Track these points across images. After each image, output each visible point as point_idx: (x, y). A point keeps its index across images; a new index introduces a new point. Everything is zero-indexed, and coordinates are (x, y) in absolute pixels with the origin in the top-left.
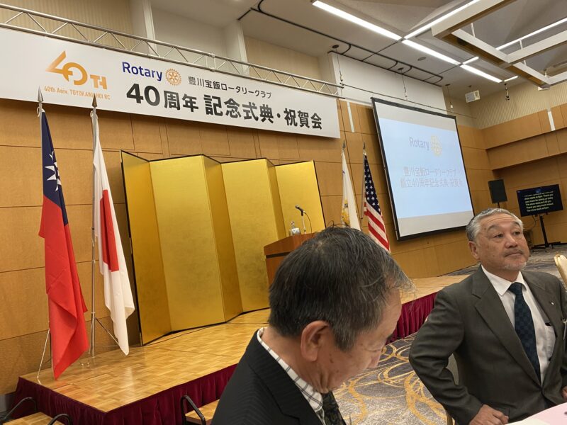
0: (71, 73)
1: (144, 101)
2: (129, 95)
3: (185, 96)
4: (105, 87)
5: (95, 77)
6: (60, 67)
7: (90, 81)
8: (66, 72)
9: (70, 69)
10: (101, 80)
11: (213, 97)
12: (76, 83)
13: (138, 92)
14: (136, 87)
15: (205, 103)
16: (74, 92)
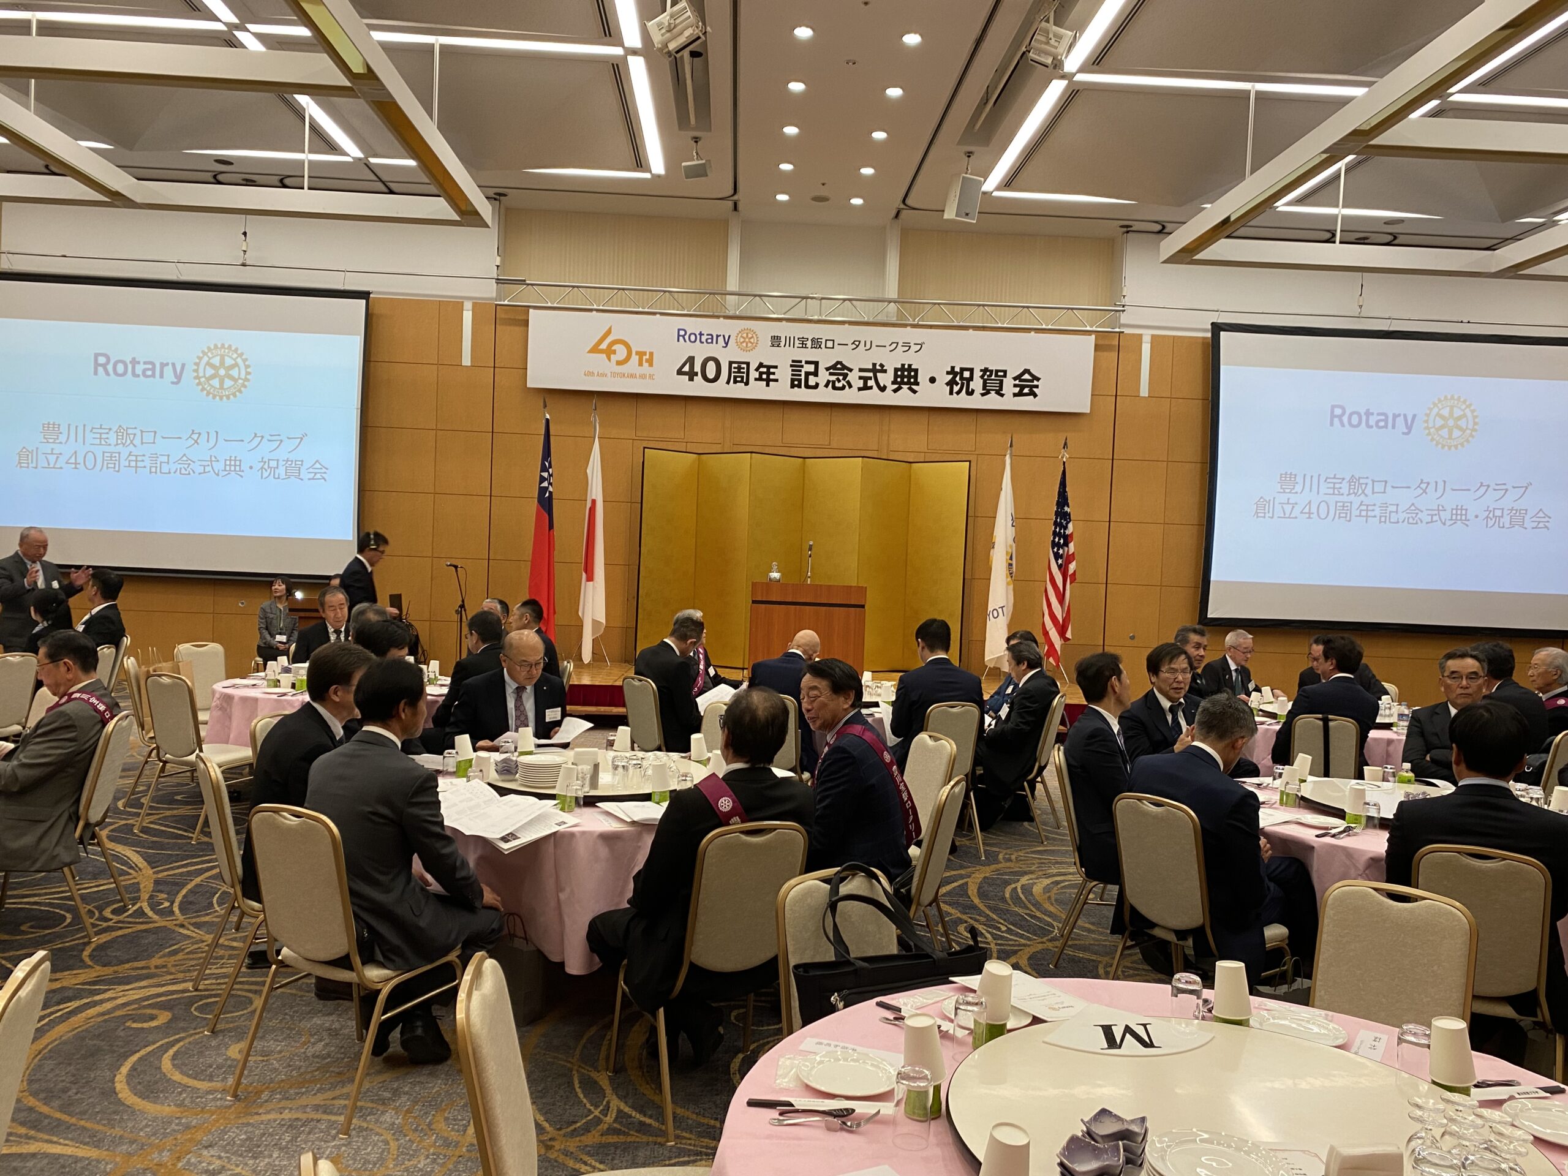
0: (614, 352)
1: (699, 379)
2: (680, 372)
3: (761, 365)
4: (651, 365)
5: (641, 354)
6: (604, 346)
7: (635, 358)
8: (609, 352)
9: (613, 348)
10: (647, 357)
11: (807, 362)
12: (619, 363)
13: (692, 366)
14: (691, 360)
15: (791, 373)
16: (614, 374)
